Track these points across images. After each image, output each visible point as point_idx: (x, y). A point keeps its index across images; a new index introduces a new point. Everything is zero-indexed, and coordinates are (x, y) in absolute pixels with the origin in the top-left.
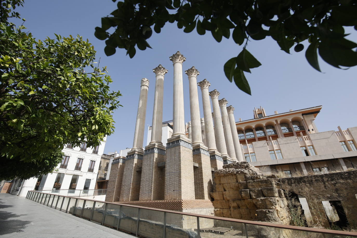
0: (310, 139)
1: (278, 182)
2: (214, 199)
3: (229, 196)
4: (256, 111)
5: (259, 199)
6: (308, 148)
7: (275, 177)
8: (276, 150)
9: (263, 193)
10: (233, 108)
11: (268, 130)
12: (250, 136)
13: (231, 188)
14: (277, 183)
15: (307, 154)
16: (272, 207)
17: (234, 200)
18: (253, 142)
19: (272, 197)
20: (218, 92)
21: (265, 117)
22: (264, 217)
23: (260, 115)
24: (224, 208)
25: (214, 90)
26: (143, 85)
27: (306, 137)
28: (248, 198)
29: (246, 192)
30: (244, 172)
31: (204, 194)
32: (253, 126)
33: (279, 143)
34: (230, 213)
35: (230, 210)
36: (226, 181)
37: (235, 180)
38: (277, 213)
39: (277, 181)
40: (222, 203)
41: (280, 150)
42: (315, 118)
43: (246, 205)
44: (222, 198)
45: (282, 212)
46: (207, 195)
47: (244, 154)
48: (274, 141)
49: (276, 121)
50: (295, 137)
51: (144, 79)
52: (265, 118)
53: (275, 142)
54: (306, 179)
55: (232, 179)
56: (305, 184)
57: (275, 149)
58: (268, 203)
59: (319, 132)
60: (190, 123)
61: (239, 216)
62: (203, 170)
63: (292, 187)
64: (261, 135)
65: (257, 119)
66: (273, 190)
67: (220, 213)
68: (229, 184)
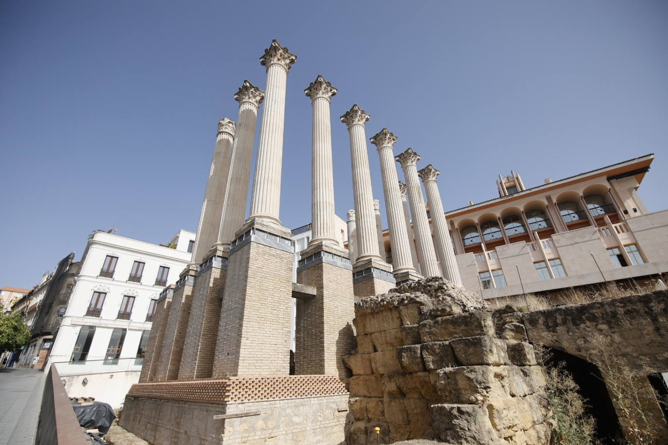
0: (628, 230)
1: (518, 324)
2: (354, 373)
3: (382, 366)
4: (503, 182)
5: (441, 372)
6: (626, 250)
7: (514, 311)
8: (549, 260)
9: (456, 354)
10: (437, 171)
11: (530, 221)
12: (493, 236)
13: (387, 343)
14: (515, 326)
15: (623, 261)
16: (473, 398)
17: (390, 377)
18: (496, 247)
19: (475, 366)
20: (392, 134)
21: (522, 191)
22: (447, 429)
23: (512, 191)
24: (371, 395)
25: (382, 131)
26: (221, 132)
27: (620, 226)
28: (416, 369)
29: (412, 353)
30: (418, 299)
31: (324, 360)
32: (498, 213)
33: (557, 245)
34: (381, 411)
35: (382, 401)
36: (377, 326)
37: (397, 323)
38: (491, 417)
39: (518, 322)
40: (368, 382)
41: (559, 258)
42: (639, 184)
43: (418, 388)
44: (369, 372)
45: (512, 412)
46: (335, 363)
47: (480, 273)
48: (544, 240)
49: (549, 199)
50: (593, 228)
51: (223, 120)
52: (521, 194)
53: (545, 242)
54: (597, 312)
55: (390, 320)
56: (594, 324)
57: (547, 257)
58: (462, 383)
59: (650, 212)
61: (401, 418)
62: (325, 300)
63: (558, 337)
64: (517, 232)
65: (505, 198)
66: (481, 346)
67: (361, 409)
68: (383, 333)
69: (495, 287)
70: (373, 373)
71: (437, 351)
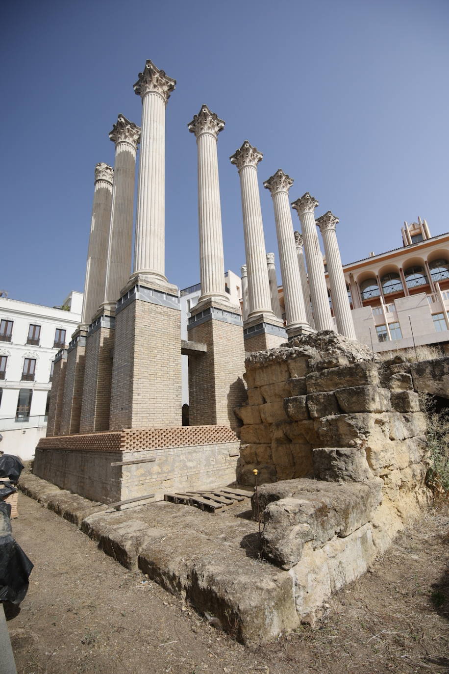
1: (405, 374)
2: (244, 423)
3: (271, 415)
4: (408, 230)
5: (324, 419)
7: (403, 362)
9: (339, 402)
10: (336, 218)
11: (434, 271)
12: (392, 288)
13: (276, 395)
14: (402, 376)
16: (352, 442)
17: (278, 425)
18: (396, 300)
19: (356, 414)
20: (287, 177)
21: (428, 239)
22: (327, 470)
23: (417, 240)
24: (261, 442)
25: (277, 173)
26: (98, 180)
28: (301, 418)
29: (298, 403)
30: (306, 353)
31: (215, 412)
32: (399, 264)
34: (270, 455)
35: (270, 447)
36: (266, 379)
37: (284, 377)
38: (369, 458)
39: (405, 372)
40: (258, 431)
43: (303, 435)
44: (258, 421)
45: (389, 454)
46: (227, 414)
47: (376, 326)
48: (446, 291)
51: (100, 165)
52: (426, 242)
53: (446, 293)
55: (279, 374)
58: (343, 429)
60: (245, 269)
61: (287, 461)
62: (216, 357)
63: (443, 385)
64: (418, 284)
65: (409, 248)
66: (364, 395)
67: (251, 454)
68: (271, 386)
69: (391, 339)
70: (262, 422)
71: (322, 401)
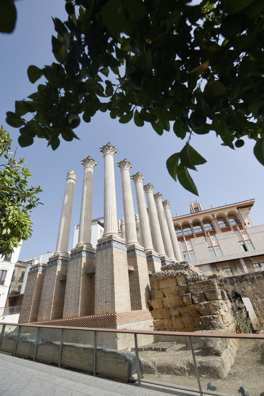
0: (247, 233)
1: (220, 283)
2: (153, 308)
3: (169, 303)
4: (193, 205)
5: (202, 304)
6: (246, 242)
7: (217, 277)
8: (215, 246)
9: (206, 296)
10: (169, 203)
11: (205, 226)
12: (188, 233)
13: (171, 293)
14: (219, 283)
15: (246, 250)
16: (216, 312)
17: (175, 308)
18: (191, 239)
19: (215, 301)
20: (153, 186)
21: (201, 211)
22: (209, 325)
23: (197, 210)
24: (164, 318)
25: (149, 184)
26: (70, 178)
27: (243, 231)
28: (190, 304)
29: (188, 297)
30: (185, 273)
31: (141, 302)
32: (190, 221)
33: (218, 239)
34: (171, 324)
35: (171, 320)
36: (165, 285)
37: (175, 284)
38: (222, 319)
39: (219, 282)
40: (162, 312)
41: (219, 246)
42: (250, 211)
43: (189, 312)
44: (162, 307)
45: (228, 317)
46: (145, 304)
47: (183, 252)
48: (212, 236)
49: (213, 215)
50: (232, 232)
52: (201, 212)
53: (213, 238)
54: (247, 277)
55: (172, 283)
56: (247, 282)
57: (214, 245)
58: (211, 308)
59: (255, 226)
60: (124, 220)
61: (181, 326)
62: (139, 273)
63: (235, 287)
64: (199, 231)
65: (194, 214)
66: (216, 292)
67: (160, 325)
68: (168, 288)
70: (164, 307)
71: (198, 295)
